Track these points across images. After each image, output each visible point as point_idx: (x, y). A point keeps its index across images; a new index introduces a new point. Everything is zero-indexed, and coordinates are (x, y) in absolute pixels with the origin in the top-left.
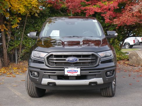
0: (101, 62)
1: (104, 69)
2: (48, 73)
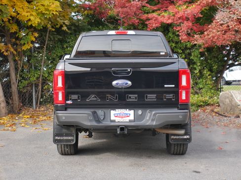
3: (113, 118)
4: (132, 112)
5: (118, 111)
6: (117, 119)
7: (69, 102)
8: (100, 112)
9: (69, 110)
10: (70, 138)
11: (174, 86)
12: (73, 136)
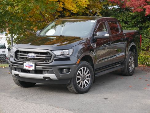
0: (55, 59)
1: (57, 66)
2: (15, 65)
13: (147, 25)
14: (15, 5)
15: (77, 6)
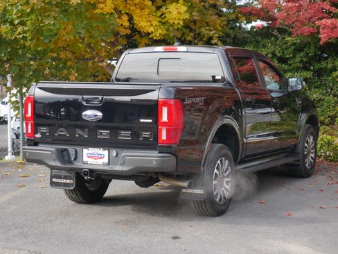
3: (85, 159)
4: (106, 152)
5: (91, 150)
6: (90, 161)
7: (38, 136)
8: (71, 150)
9: (40, 145)
10: (68, 181)
11: (151, 121)
12: (73, 179)
13: (330, 66)
14: (16, 22)
15: (164, 24)
